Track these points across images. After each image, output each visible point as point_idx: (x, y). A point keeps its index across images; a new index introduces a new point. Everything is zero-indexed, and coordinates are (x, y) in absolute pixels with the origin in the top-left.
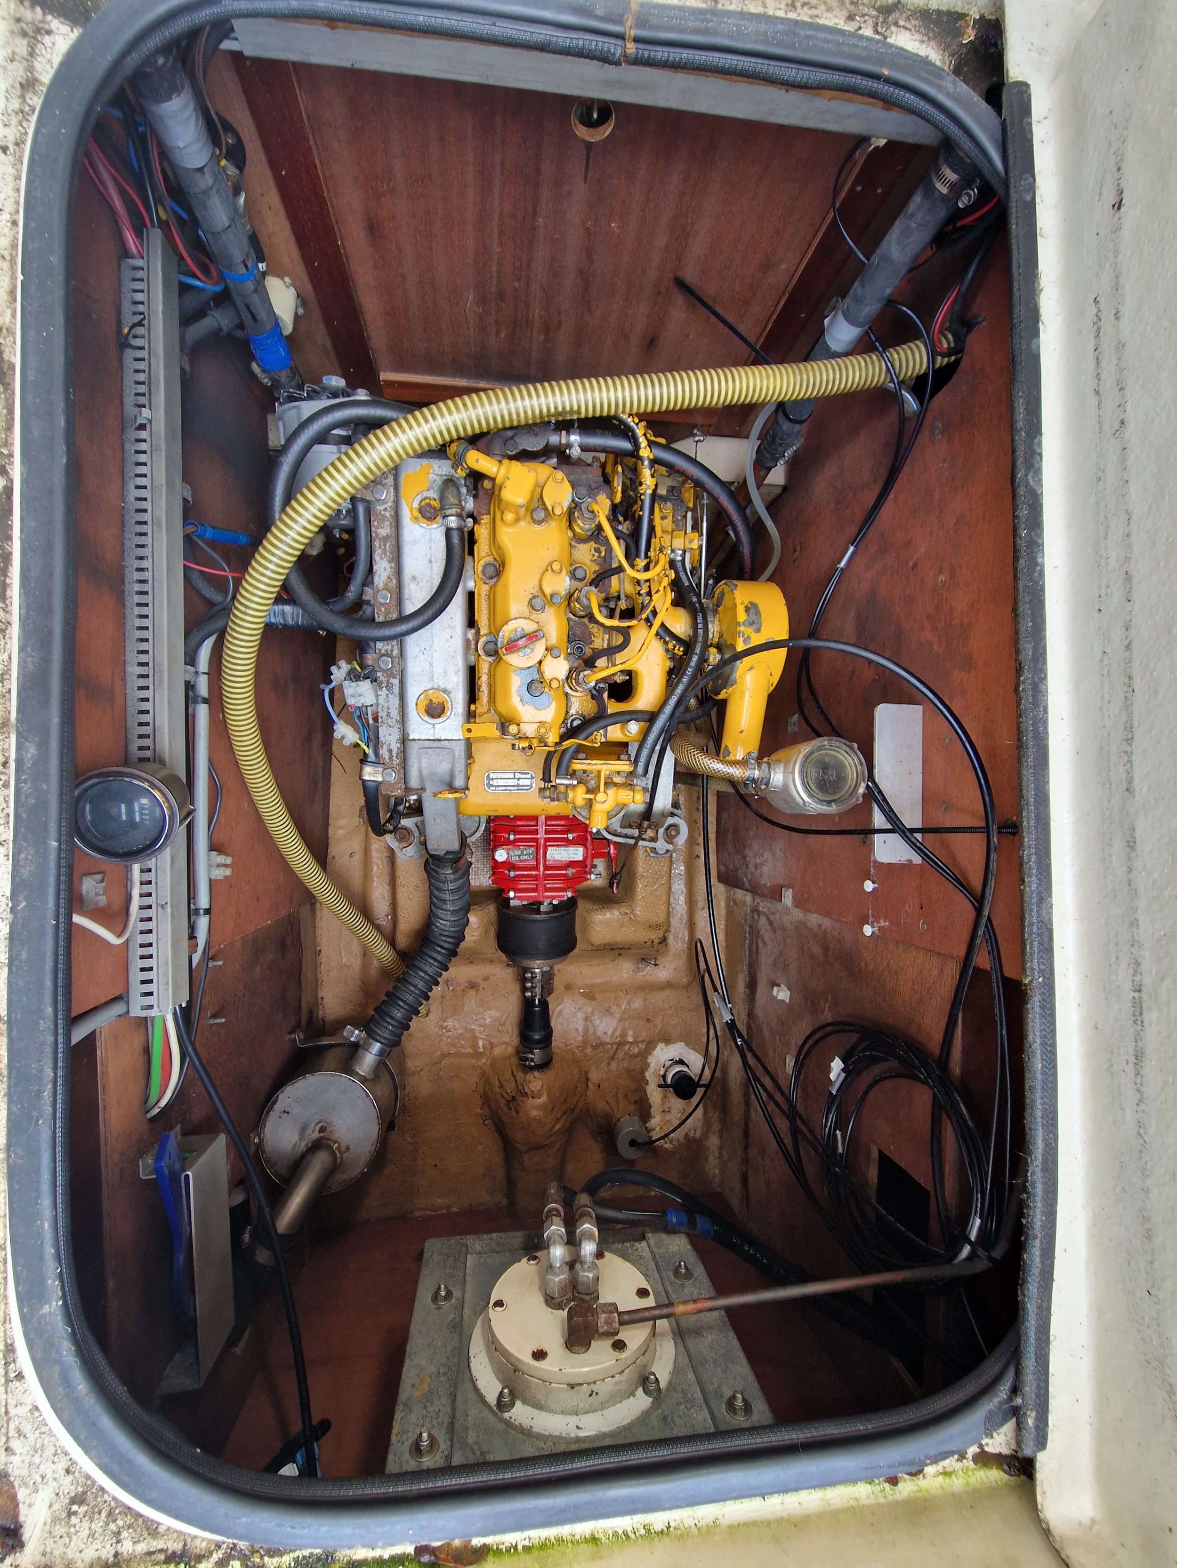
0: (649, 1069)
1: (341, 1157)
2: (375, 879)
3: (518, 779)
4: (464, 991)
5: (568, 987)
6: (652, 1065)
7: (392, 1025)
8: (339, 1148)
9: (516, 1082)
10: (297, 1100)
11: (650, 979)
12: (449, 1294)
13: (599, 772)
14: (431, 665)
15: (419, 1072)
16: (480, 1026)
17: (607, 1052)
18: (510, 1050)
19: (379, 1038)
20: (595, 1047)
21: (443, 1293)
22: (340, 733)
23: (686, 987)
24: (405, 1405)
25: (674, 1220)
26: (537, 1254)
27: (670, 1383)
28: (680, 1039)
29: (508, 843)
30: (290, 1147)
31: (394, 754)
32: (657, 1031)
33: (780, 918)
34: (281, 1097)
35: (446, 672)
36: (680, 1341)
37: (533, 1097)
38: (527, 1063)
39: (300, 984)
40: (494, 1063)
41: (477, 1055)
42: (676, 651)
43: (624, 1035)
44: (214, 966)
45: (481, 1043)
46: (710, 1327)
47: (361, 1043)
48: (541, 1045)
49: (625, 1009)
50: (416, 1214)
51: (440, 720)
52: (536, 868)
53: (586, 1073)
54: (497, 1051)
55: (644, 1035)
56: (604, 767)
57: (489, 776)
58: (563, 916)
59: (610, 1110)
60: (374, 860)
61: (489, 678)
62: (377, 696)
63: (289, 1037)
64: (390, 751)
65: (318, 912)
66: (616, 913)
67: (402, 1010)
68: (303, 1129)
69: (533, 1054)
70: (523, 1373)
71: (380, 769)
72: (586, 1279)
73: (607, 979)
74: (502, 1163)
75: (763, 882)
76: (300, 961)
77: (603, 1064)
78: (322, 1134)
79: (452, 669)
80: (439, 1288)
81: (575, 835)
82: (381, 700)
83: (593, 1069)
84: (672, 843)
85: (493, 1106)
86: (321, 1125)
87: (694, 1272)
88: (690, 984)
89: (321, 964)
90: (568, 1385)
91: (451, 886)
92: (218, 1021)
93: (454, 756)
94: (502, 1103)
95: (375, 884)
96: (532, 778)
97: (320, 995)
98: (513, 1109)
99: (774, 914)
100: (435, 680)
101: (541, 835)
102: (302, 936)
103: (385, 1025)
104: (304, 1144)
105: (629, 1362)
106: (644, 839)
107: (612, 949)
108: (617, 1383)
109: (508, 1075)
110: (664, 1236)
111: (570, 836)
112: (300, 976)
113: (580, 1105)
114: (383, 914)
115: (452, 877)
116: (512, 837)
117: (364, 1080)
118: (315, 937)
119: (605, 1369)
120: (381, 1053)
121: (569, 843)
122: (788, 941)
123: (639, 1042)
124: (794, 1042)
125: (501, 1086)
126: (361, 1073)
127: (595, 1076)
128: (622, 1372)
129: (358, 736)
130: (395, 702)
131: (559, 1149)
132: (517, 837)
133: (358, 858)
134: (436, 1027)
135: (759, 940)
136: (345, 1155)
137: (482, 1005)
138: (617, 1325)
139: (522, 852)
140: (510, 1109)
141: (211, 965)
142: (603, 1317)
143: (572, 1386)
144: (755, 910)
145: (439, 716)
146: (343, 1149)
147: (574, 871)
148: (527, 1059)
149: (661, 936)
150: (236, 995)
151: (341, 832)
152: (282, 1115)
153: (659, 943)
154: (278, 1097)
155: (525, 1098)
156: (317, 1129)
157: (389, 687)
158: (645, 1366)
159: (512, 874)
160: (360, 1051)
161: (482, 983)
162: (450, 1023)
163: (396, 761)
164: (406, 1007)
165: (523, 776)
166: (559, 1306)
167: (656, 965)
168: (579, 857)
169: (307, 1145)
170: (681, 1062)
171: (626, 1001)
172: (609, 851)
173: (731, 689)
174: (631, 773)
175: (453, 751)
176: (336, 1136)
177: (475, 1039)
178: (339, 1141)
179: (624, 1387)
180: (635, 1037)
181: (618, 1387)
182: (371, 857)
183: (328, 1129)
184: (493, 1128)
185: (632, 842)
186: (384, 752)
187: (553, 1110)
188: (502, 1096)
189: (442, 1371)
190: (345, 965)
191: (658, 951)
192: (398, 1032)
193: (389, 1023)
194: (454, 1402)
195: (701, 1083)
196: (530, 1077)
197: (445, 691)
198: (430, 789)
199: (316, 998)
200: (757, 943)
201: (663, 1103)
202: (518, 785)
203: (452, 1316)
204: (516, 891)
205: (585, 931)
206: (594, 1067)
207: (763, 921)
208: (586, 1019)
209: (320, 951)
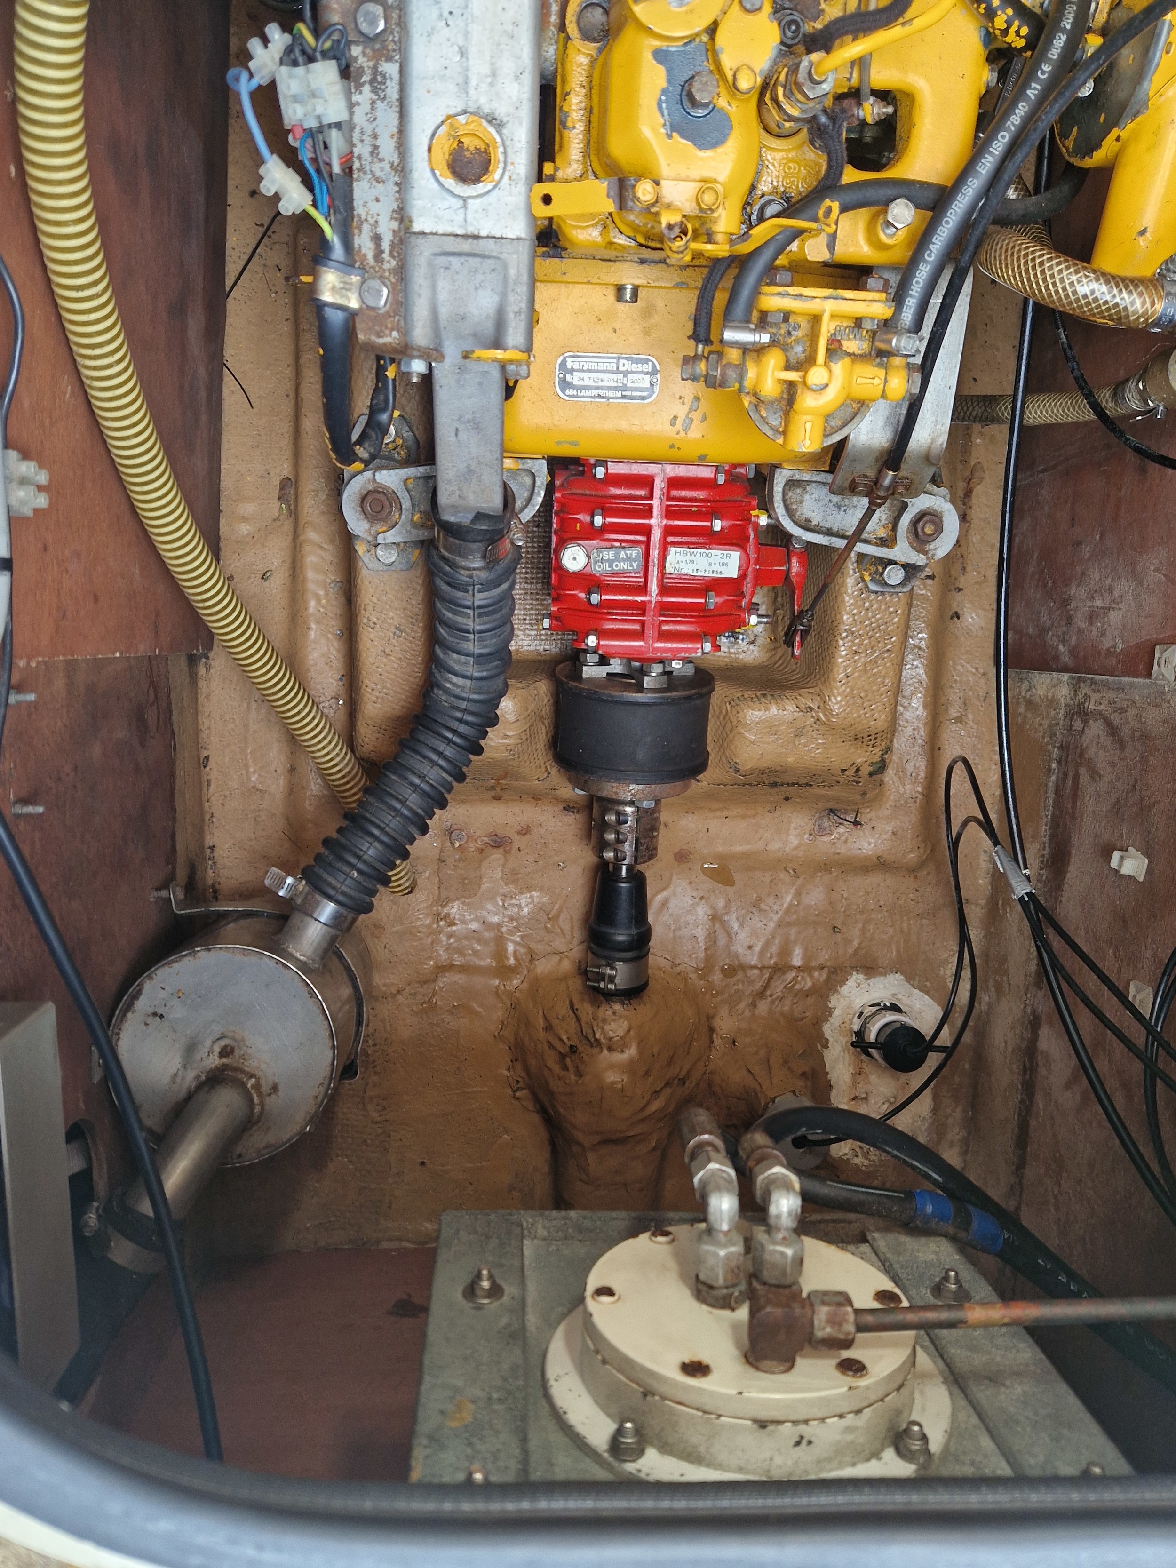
0: (831, 1020)
1: (262, 1104)
2: (313, 626)
3: (626, 374)
4: (481, 851)
5: (682, 857)
6: (837, 1012)
7: (360, 872)
8: (257, 1087)
9: (578, 1019)
10: (178, 994)
11: (842, 849)
12: (496, 1291)
13: (816, 319)
14: (463, 53)
15: (393, 996)
16: (512, 919)
17: (751, 982)
18: (567, 966)
19: (332, 892)
20: (730, 972)
21: (486, 1284)
22: (273, 181)
23: (913, 871)
24: (431, 1438)
25: (929, 1209)
26: (670, 1229)
27: (946, 1449)
28: (894, 968)
29: (590, 533)
30: (166, 1080)
31: (386, 245)
32: (851, 951)
33: (1139, 717)
34: (148, 986)
35: (494, 74)
36: (956, 1391)
37: (610, 1049)
38: (602, 985)
39: (174, 809)
40: (536, 986)
41: (504, 971)
42: (1011, 37)
43: (785, 952)
44: (19, 703)
45: (511, 948)
46: (1018, 1374)
47: (299, 901)
48: (629, 955)
49: (791, 905)
50: (385, 1245)
51: (480, 188)
52: (643, 589)
53: (709, 1018)
54: (543, 967)
55: (824, 957)
56: (830, 306)
57: (564, 363)
58: (689, 698)
59: (753, 1084)
60: (311, 586)
61: (589, 96)
62: (351, 106)
63: (156, 894)
64: (377, 239)
65: (202, 684)
66: (790, 707)
67: (376, 844)
68: (190, 1049)
69: (612, 968)
70: (663, 1398)
71: (355, 279)
72: (778, 1257)
73: (760, 846)
74: (546, 1169)
75: (1107, 643)
76: (172, 764)
77: (743, 1005)
78: (225, 1060)
79: (508, 66)
80: (479, 1276)
81: (727, 523)
82: (360, 118)
83: (724, 1012)
84: (925, 553)
85: (532, 1062)
86: (223, 1043)
87: (973, 1294)
88: (922, 865)
89: (209, 782)
90: (755, 1421)
91: (480, 599)
92: (30, 809)
93: (505, 278)
94: (552, 1060)
95: (312, 634)
96: (654, 372)
97: (209, 841)
98: (572, 1069)
99: (1122, 710)
100: (472, 92)
101: (657, 522)
102: (175, 718)
103: (346, 868)
104: (191, 1075)
105: (874, 1397)
106: (866, 541)
107: (774, 785)
108: (849, 1429)
109: (563, 1010)
110: (904, 1238)
111: (717, 525)
112: (172, 794)
113: (696, 1076)
114: (329, 693)
115: (484, 575)
116: (598, 521)
117: (304, 967)
118: (197, 732)
119: (827, 1400)
120: (337, 922)
121: (710, 539)
122: (1152, 760)
123: (814, 969)
124: (1149, 954)
125: (549, 1028)
126: (298, 955)
127: (725, 1024)
128: (858, 1412)
129: (309, 198)
130: (388, 118)
131: (654, 1149)
132: (608, 520)
133: (278, 582)
134: (427, 915)
135: (1083, 771)
136: (268, 1100)
137: (515, 882)
138: (851, 1328)
139: (617, 555)
140: (566, 1068)
141: (13, 699)
142: (822, 1312)
143: (762, 1424)
144: (1080, 712)
145: (477, 180)
146: (265, 1089)
147: (719, 600)
148: (602, 977)
149: (877, 758)
150: (60, 779)
151: (244, 529)
152: (149, 1020)
153: (871, 774)
154: (141, 985)
155: (596, 1050)
156: (217, 1049)
157: (378, 83)
158: (898, 1412)
159: (595, 598)
160: (296, 919)
161: (516, 838)
162: (455, 909)
163: (390, 263)
164: (385, 839)
165: (634, 367)
166: (726, 1303)
167: (856, 823)
168: (732, 572)
169: (198, 1077)
170: (894, 1008)
171: (792, 891)
172: (789, 570)
173: (1130, 126)
174: (888, 325)
175: (505, 267)
176: (251, 1065)
177: (500, 941)
178: (259, 1073)
179: (861, 1440)
180: (808, 957)
181: (850, 1437)
182: (304, 581)
183: (237, 1051)
184: (530, 1105)
185: (840, 543)
186: (363, 242)
187: (647, 1074)
188: (551, 1046)
189: (495, 1396)
190: (254, 787)
191: (864, 794)
192: (367, 884)
193: (353, 866)
194: (524, 1440)
195: (937, 1043)
196: (605, 1011)
197: (492, 119)
198: (451, 351)
199: (202, 847)
200: (1076, 777)
201: (855, 1083)
202: (624, 388)
203: (504, 1321)
204: (602, 634)
205: (725, 741)
206: (726, 1007)
207: (1096, 728)
208: (715, 918)
209: (207, 758)
